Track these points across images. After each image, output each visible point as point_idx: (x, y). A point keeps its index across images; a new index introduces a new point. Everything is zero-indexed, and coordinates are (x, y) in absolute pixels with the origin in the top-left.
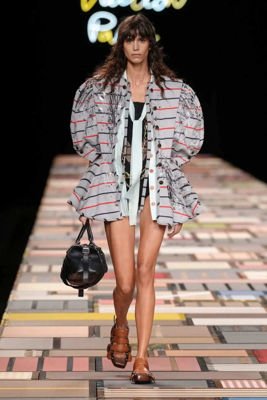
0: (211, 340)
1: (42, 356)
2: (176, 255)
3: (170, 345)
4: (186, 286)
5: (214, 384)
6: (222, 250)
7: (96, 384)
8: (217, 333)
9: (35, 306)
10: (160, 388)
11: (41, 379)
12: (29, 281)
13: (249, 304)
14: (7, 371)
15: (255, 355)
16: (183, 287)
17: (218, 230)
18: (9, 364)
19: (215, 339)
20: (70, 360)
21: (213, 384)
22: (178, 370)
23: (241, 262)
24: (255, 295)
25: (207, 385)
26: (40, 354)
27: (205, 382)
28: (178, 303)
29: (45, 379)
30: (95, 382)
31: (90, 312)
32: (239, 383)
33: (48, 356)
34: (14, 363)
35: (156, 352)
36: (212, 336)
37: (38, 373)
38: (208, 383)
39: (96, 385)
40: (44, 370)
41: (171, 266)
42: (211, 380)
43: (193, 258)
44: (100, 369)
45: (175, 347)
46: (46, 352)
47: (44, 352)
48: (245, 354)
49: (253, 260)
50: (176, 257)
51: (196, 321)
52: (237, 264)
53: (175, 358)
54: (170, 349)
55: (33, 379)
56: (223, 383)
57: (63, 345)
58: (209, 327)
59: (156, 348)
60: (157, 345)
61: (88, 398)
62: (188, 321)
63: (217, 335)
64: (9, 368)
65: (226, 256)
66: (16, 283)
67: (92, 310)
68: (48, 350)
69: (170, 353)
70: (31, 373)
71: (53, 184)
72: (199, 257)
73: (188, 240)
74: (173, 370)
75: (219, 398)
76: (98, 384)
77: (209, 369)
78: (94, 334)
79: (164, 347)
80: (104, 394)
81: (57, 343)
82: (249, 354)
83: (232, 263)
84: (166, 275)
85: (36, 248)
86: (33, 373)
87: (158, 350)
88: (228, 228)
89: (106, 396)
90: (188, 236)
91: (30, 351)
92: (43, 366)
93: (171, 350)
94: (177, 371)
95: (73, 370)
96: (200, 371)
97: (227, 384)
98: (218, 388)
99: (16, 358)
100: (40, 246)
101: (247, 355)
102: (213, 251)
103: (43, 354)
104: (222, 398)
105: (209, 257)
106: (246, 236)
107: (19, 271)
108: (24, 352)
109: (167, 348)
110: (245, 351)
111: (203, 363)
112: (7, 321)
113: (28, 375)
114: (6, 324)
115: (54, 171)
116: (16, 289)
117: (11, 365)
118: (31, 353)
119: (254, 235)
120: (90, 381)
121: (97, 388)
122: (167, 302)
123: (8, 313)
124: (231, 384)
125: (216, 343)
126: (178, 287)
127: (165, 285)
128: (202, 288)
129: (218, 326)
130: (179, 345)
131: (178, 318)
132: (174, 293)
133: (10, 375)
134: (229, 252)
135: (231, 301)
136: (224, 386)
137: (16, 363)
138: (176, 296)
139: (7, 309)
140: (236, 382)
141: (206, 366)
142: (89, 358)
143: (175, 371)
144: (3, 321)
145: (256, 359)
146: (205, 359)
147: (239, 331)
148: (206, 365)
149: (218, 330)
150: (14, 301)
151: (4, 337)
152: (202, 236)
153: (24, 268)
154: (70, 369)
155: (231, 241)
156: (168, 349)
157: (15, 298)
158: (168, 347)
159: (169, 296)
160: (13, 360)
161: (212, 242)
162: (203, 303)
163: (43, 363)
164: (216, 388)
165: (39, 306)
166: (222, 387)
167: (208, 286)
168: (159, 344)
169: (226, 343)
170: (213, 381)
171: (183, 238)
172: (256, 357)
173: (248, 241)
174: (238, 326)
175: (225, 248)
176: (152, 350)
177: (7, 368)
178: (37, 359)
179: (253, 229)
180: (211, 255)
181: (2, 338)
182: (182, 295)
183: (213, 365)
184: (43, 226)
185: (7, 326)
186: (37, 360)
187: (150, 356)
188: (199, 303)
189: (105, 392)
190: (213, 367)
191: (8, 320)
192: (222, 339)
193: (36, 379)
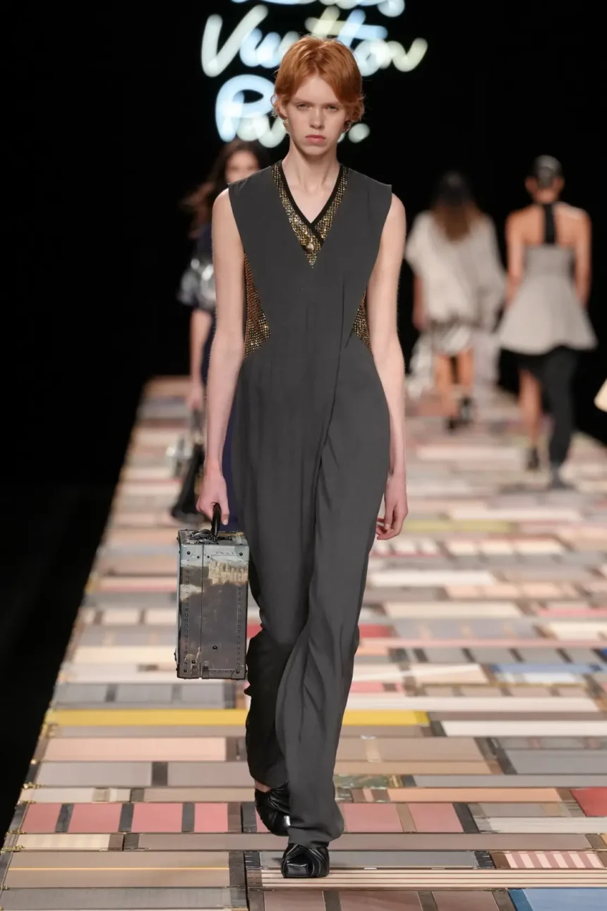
0: (483, 767)
1: (130, 802)
2: (406, 589)
3: (397, 777)
4: (429, 654)
5: (492, 860)
6: (502, 579)
7: (245, 860)
8: (494, 751)
9: (112, 695)
10: (378, 869)
11: (130, 850)
12: (99, 643)
13: (562, 691)
14: (57, 832)
15: (575, 799)
16: (421, 656)
17: (493, 536)
18: (60, 817)
19: (491, 766)
20: (189, 808)
21: (489, 860)
22: (415, 831)
23: (543, 603)
24: (573, 673)
25: (476, 861)
26: (125, 796)
27: (473, 856)
28: (412, 688)
29: (136, 848)
30: (242, 856)
31: (227, 707)
32: (542, 858)
33: (141, 800)
34: (70, 816)
35: (368, 793)
36: (486, 759)
37: (122, 837)
38: (477, 859)
39: (245, 863)
40: (133, 830)
41: (396, 611)
42: (484, 851)
43: (441, 594)
44: (251, 828)
45: (407, 781)
46: (137, 791)
47: (133, 793)
48: (554, 795)
49: (566, 599)
50: (407, 593)
51: (451, 728)
52: (535, 607)
53: (410, 805)
54: (396, 785)
55: (111, 849)
56: (510, 857)
57: (173, 777)
58: (479, 741)
59: (369, 784)
60: (370, 778)
61: (228, 889)
62: (434, 728)
63: (495, 757)
64: (61, 825)
65: (510, 590)
66: (71, 646)
67: (231, 703)
68: (142, 789)
69: (396, 794)
70: (108, 836)
71: (145, 438)
72: (454, 592)
73: (431, 556)
74: (405, 831)
75: (502, 890)
76: (249, 859)
77: (480, 829)
78: (238, 754)
79: (385, 781)
80: (261, 880)
81: (160, 773)
82: (563, 797)
83: (524, 605)
84: (387, 631)
85: (112, 574)
86: (111, 838)
87: (373, 788)
88: (514, 531)
89: (264, 885)
90: (430, 548)
91: (103, 791)
92: (131, 822)
93: (399, 787)
94: (414, 833)
95: (196, 831)
96: (462, 833)
97: (518, 860)
98: (500, 868)
99: (76, 806)
100: (121, 568)
101: (558, 799)
102: (483, 580)
103: (133, 797)
104: (509, 888)
105: (474, 593)
106: (550, 548)
107: (79, 622)
108: (92, 791)
109: (391, 783)
110: (554, 791)
111: (466, 814)
112: (54, 728)
113: (100, 842)
114: (51, 734)
115: (148, 411)
116: (71, 659)
117: (64, 819)
118: (107, 795)
119: (568, 546)
120: (232, 852)
121: (245, 869)
122: (389, 687)
123: (55, 710)
124: (526, 858)
125: (494, 772)
126: (412, 656)
127: (384, 652)
128: (462, 657)
129: (496, 739)
130: (416, 779)
131: (413, 721)
132: (404, 668)
133: (64, 841)
134: (517, 582)
135: (522, 685)
136: (513, 864)
137: (75, 815)
138: (407, 674)
139: (54, 702)
140: (538, 855)
141: (474, 822)
142: (228, 806)
143: (408, 833)
144: (45, 728)
145: (579, 808)
146: (472, 807)
147: (542, 749)
148: (473, 819)
149: (496, 746)
150: (68, 684)
151: (48, 761)
152: (460, 547)
153: (87, 616)
154: (188, 827)
155: (520, 559)
156: (393, 787)
157: (71, 680)
158: (393, 782)
159: (393, 674)
160: (69, 808)
161: (481, 561)
162: (465, 690)
163: (131, 815)
164: (496, 868)
165: (121, 695)
166: (507, 867)
167: (475, 653)
168: (373, 775)
169: (514, 772)
170: (489, 854)
171: (420, 553)
172: (577, 802)
173: (556, 558)
174: (538, 739)
175: (509, 574)
176: (360, 788)
177: (57, 827)
178: (120, 806)
179: (566, 533)
180: (479, 588)
181: (44, 762)
182: (421, 673)
183: (489, 820)
184: (126, 527)
185: (53, 737)
186: (119, 808)
187: (355, 801)
188: (457, 689)
189: (263, 876)
190: (488, 823)
191: (56, 725)
192: (505, 766)
193: (118, 850)
